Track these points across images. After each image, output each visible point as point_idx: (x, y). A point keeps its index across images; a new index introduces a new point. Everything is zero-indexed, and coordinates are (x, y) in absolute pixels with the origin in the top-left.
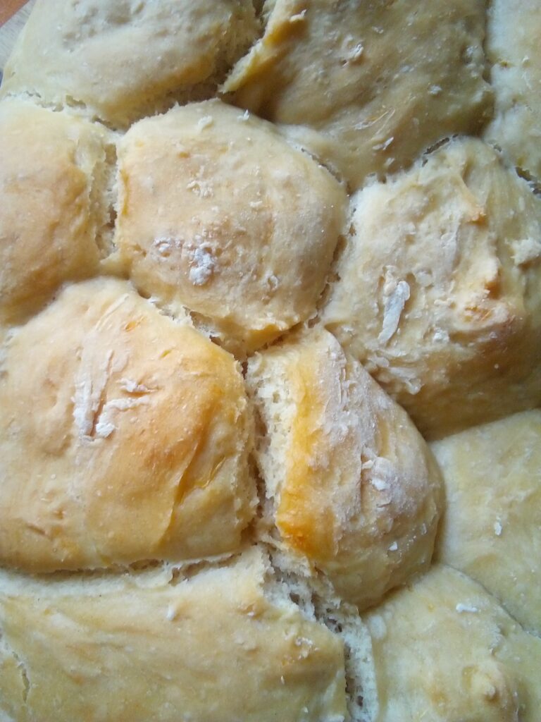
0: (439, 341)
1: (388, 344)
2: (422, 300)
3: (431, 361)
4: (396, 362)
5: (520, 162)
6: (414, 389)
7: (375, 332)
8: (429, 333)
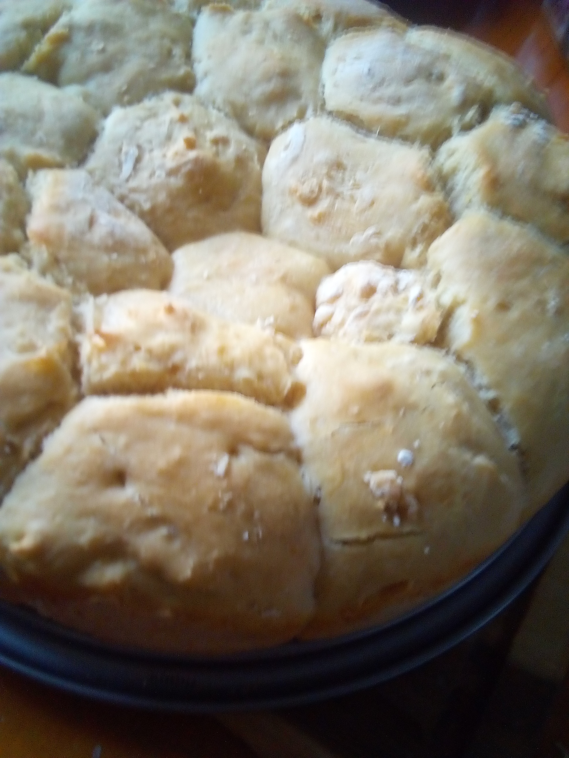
0: (159, 177)
1: (127, 180)
2: (147, 157)
3: (156, 189)
4: (134, 190)
5: (214, 103)
6: (147, 206)
7: (118, 175)
8: (152, 174)
